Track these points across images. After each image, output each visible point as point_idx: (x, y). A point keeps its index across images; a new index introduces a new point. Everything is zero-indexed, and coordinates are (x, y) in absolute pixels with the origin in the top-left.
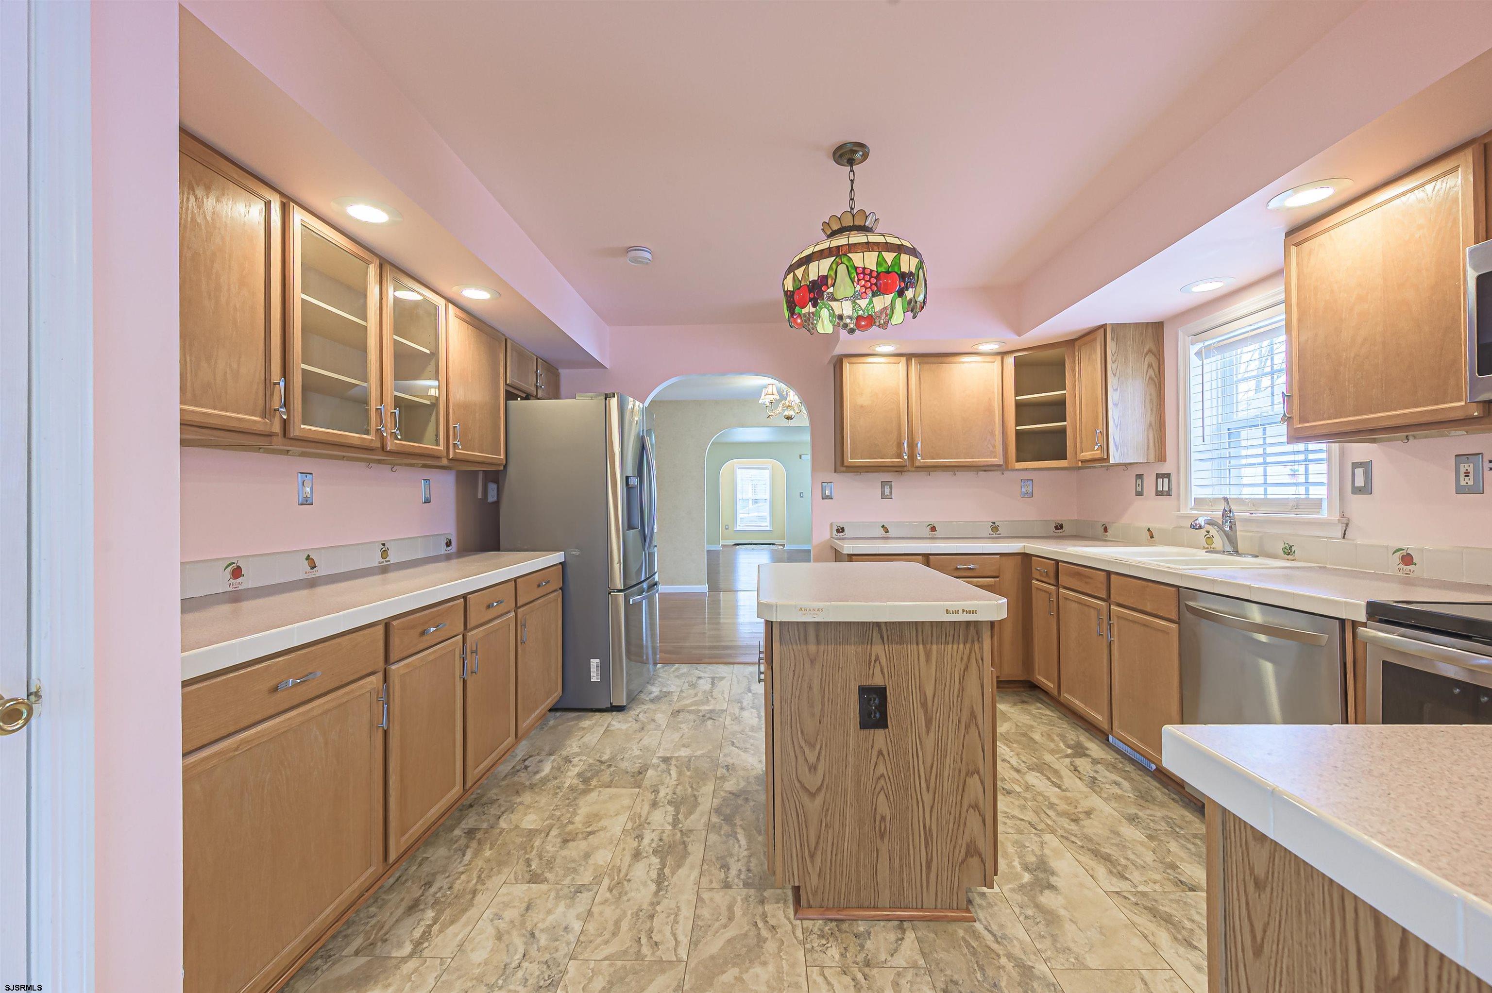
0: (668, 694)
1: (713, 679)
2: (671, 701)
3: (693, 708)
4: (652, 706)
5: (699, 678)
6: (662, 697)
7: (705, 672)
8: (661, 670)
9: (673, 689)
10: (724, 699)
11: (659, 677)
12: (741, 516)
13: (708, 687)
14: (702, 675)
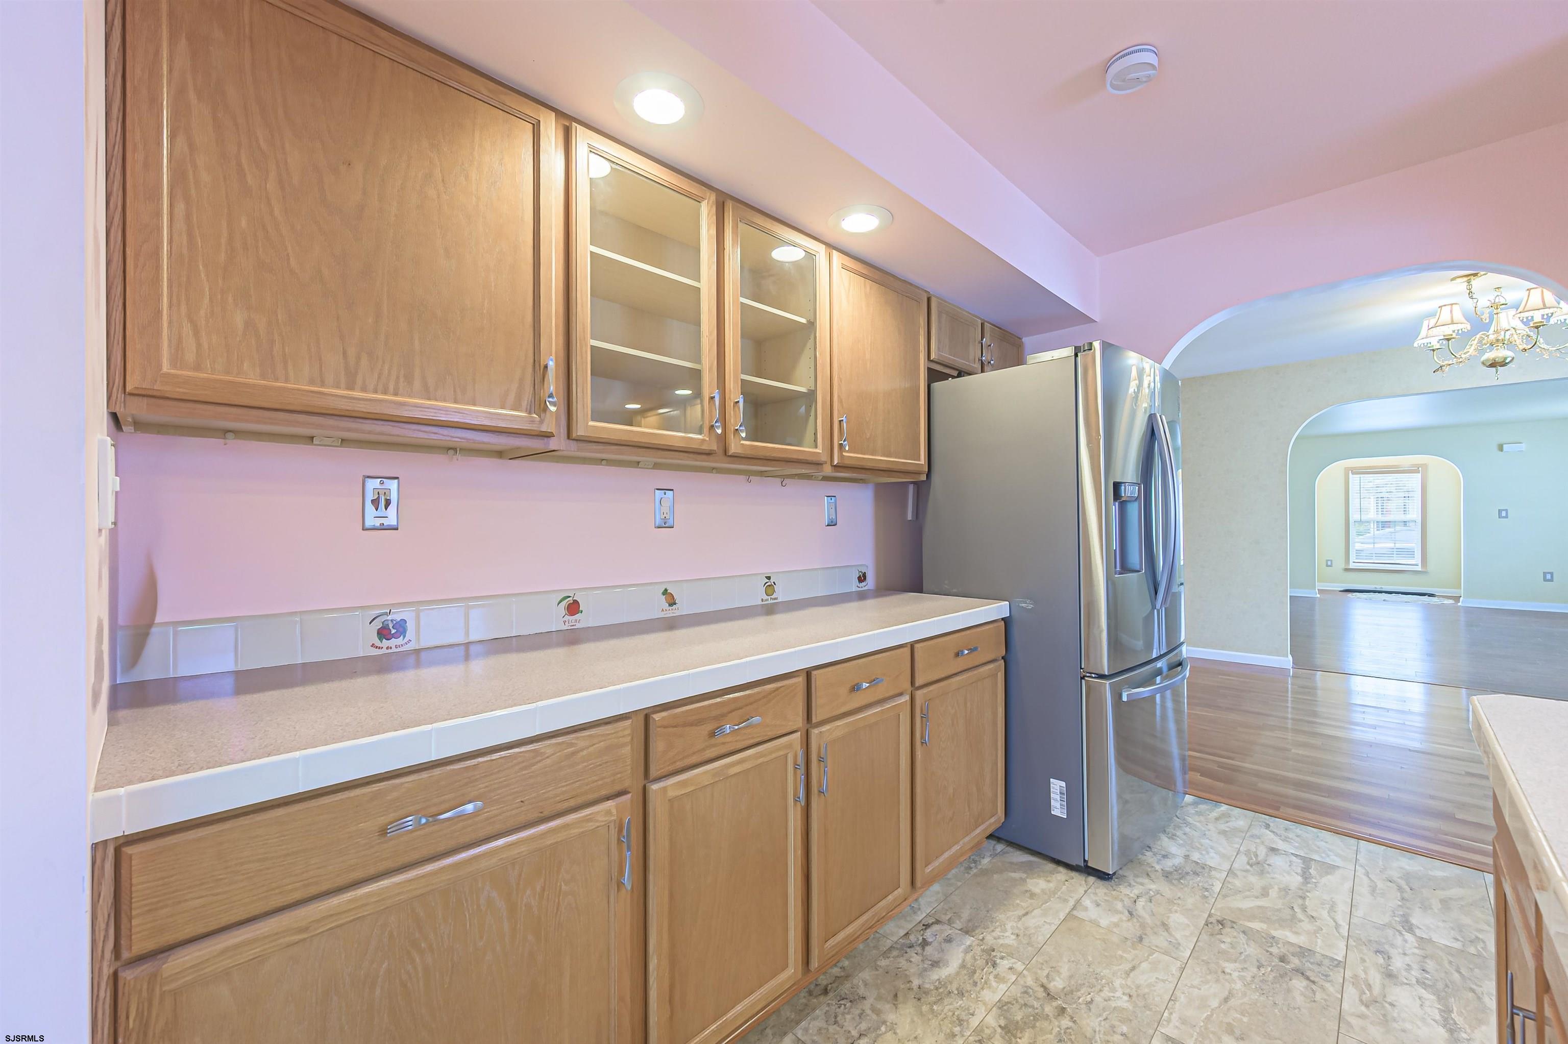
0: (1200, 869)
1: (1307, 862)
2: (1207, 890)
3: (1256, 925)
4: (1166, 889)
5: (1273, 850)
6: (1187, 873)
7: (1286, 840)
8: (1191, 810)
9: (1212, 860)
10: (1337, 926)
11: (1187, 824)
12: (1358, 546)
13: (1295, 880)
14: (1281, 845)
